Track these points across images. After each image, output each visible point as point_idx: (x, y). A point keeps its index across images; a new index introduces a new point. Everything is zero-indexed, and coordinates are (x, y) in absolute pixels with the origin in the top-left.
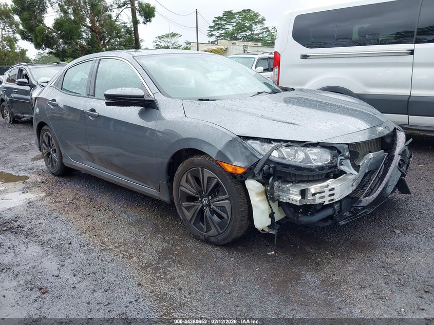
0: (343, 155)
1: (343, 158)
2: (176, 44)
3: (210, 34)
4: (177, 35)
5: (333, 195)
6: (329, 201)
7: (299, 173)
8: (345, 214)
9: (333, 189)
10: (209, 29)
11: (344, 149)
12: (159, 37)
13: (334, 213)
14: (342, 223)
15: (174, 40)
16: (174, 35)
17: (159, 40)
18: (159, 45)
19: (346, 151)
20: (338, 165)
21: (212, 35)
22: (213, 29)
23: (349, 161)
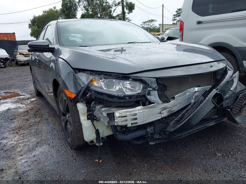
0: (151, 87)
1: (151, 89)
2: (154, 26)
3: (174, 19)
4: (154, 20)
5: (136, 119)
6: (132, 124)
7: (110, 99)
8: (155, 136)
9: (136, 114)
10: (173, 16)
11: (152, 83)
12: (144, 22)
13: (146, 134)
14: (152, 143)
15: (152, 24)
16: (152, 21)
17: (144, 24)
18: (144, 27)
19: (153, 83)
20: (146, 95)
21: (175, 20)
22: (175, 16)
23: (156, 91)
